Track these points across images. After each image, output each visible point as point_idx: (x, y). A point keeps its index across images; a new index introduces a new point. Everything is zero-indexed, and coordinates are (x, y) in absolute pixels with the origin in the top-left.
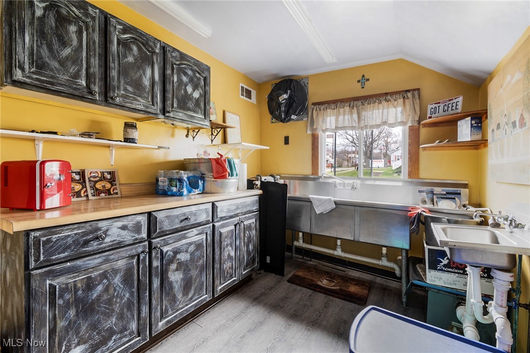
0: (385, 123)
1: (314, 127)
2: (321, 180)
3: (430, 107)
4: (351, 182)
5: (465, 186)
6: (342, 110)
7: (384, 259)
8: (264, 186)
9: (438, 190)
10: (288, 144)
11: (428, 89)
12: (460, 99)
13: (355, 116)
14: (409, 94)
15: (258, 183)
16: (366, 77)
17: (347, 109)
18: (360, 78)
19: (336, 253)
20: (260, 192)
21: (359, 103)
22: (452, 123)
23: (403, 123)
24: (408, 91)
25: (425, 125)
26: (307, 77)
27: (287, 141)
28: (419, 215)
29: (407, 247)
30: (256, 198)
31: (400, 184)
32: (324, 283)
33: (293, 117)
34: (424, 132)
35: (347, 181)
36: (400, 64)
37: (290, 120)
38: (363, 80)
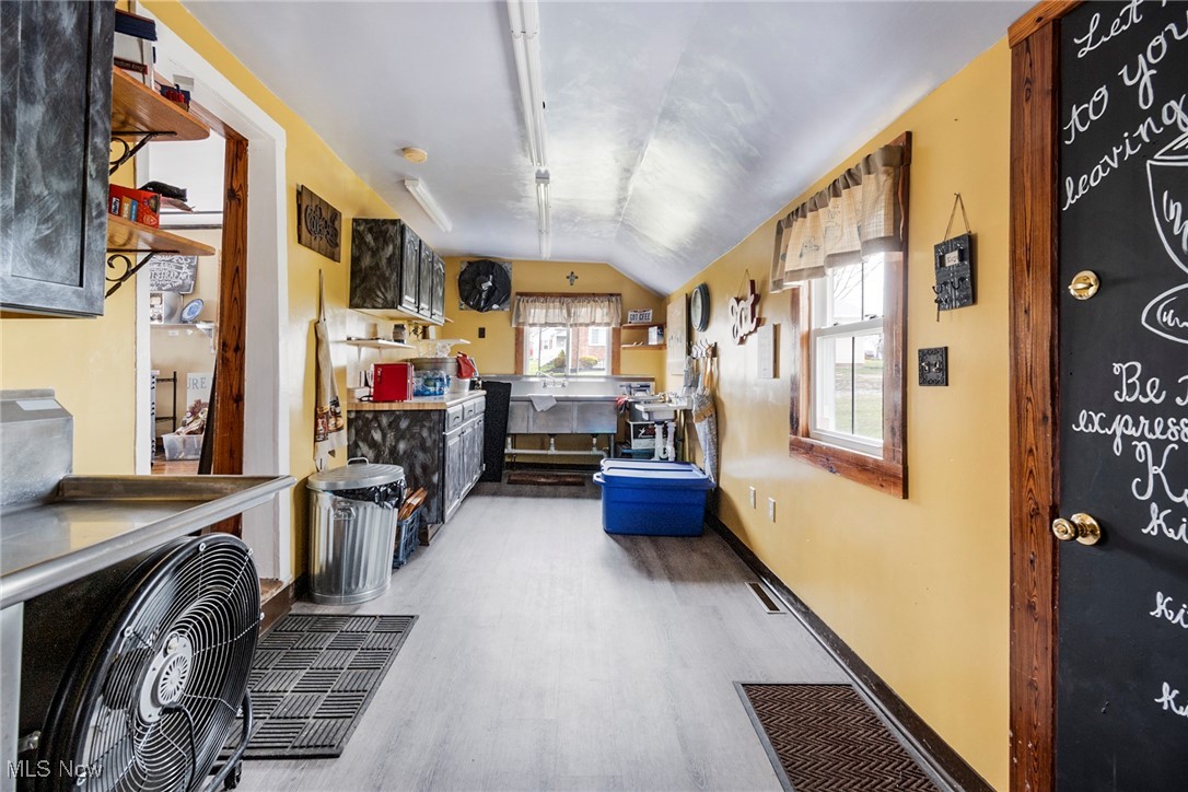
0: (593, 323)
1: (521, 320)
2: (524, 379)
3: (630, 313)
4: (561, 380)
5: (652, 380)
6: (551, 304)
7: (594, 448)
8: (486, 386)
9: (634, 384)
10: (484, 337)
11: (628, 294)
12: (651, 312)
13: (565, 311)
14: (614, 299)
15: (480, 382)
16: (575, 274)
17: (557, 304)
18: (569, 274)
19: (549, 452)
20: (484, 392)
21: (569, 300)
22: (646, 327)
23: (608, 324)
24: (612, 295)
25: (625, 328)
26: (510, 262)
27: (482, 333)
28: (626, 402)
29: (615, 432)
30: (483, 399)
31: (602, 380)
32: (543, 480)
33: (495, 306)
34: (624, 333)
35: (557, 380)
36: (605, 267)
37: (490, 309)
38: (572, 277)
